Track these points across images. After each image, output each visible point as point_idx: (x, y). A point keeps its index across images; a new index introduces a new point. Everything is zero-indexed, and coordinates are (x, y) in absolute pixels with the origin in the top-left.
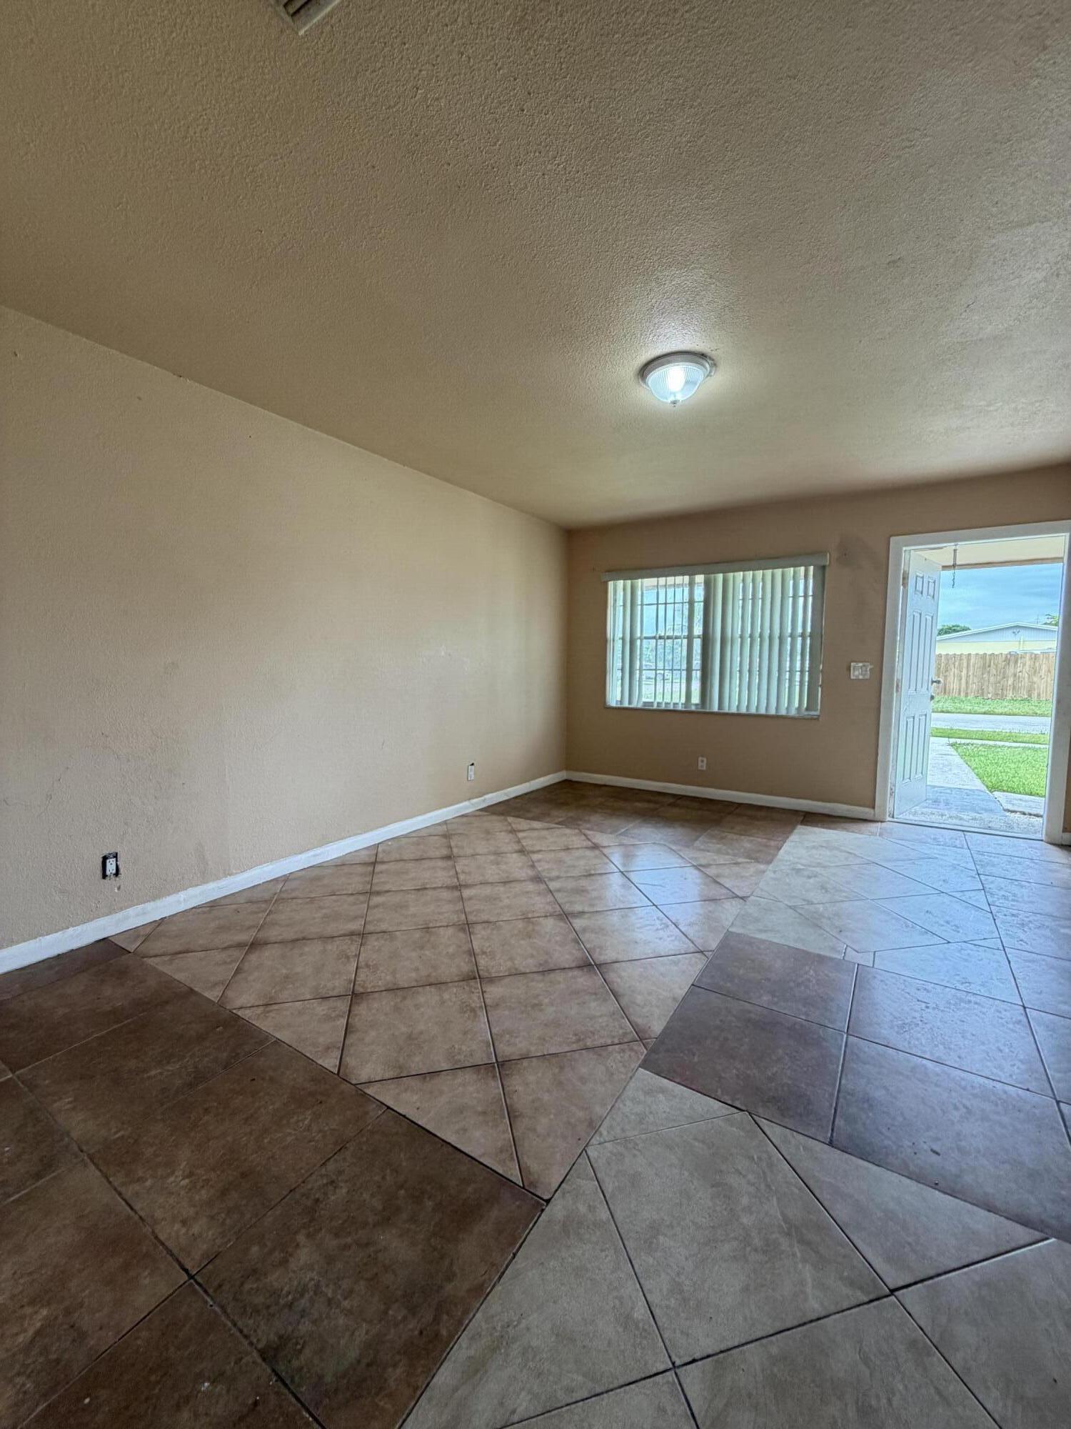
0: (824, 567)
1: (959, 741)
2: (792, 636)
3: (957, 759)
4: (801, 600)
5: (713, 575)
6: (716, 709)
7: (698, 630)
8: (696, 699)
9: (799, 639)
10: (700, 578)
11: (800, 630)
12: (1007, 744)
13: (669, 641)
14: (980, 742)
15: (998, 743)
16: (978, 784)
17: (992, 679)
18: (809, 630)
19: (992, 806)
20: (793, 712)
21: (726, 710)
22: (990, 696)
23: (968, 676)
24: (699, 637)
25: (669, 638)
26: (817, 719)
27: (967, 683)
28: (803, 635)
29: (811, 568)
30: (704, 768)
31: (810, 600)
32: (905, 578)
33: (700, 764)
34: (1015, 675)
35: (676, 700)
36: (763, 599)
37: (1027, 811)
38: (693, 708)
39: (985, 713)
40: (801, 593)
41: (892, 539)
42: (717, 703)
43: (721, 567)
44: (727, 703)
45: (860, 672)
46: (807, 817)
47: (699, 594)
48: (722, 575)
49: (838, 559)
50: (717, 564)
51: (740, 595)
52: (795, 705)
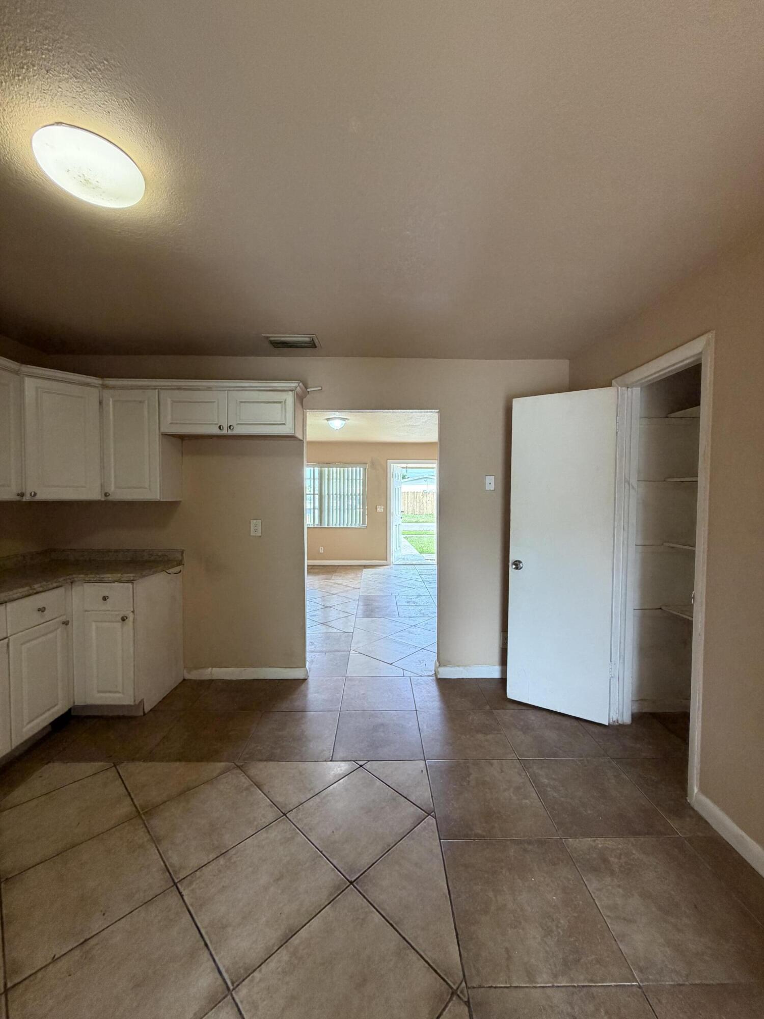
0: (366, 469)
1: (408, 536)
2: (355, 495)
3: (408, 544)
4: (358, 481)
5: (323, 469)
6: (326, 526)
7: (317, 492)
8: (317, 521)
10: (317, 470)
12: (425, 536)
14: (415, 536)
15: (422, 536)
16: (416, 552)
17: (418, 504)
18: (361, 493)
19: (421, 558)
20: (357, 526)
21: (331, 526)
22: (417, 513)
23: (408, 503)
24: (317, 494)
26: (366, 528)
27: (408, 506)
28: (360, 495)
29: (362, 469)
30: (322, 552)
31: (361, 481)
32: (393, 475)
33: (320, 550)
34: (426, 503)
36: (340, 479)
37: (432, 559)
38: (316, 526)
39: (416, 522)
40: (358, 478)
41: (388, 461)
42: (326, 523)
43: (326, 465)
44: (331, 523)
45: (380, 509)
46: (365, 567)
47: (317, 476)
48: (327, 469)
49: (371, 466)
50: (324, 463)
51: (335, 478)
52: (358, 523)
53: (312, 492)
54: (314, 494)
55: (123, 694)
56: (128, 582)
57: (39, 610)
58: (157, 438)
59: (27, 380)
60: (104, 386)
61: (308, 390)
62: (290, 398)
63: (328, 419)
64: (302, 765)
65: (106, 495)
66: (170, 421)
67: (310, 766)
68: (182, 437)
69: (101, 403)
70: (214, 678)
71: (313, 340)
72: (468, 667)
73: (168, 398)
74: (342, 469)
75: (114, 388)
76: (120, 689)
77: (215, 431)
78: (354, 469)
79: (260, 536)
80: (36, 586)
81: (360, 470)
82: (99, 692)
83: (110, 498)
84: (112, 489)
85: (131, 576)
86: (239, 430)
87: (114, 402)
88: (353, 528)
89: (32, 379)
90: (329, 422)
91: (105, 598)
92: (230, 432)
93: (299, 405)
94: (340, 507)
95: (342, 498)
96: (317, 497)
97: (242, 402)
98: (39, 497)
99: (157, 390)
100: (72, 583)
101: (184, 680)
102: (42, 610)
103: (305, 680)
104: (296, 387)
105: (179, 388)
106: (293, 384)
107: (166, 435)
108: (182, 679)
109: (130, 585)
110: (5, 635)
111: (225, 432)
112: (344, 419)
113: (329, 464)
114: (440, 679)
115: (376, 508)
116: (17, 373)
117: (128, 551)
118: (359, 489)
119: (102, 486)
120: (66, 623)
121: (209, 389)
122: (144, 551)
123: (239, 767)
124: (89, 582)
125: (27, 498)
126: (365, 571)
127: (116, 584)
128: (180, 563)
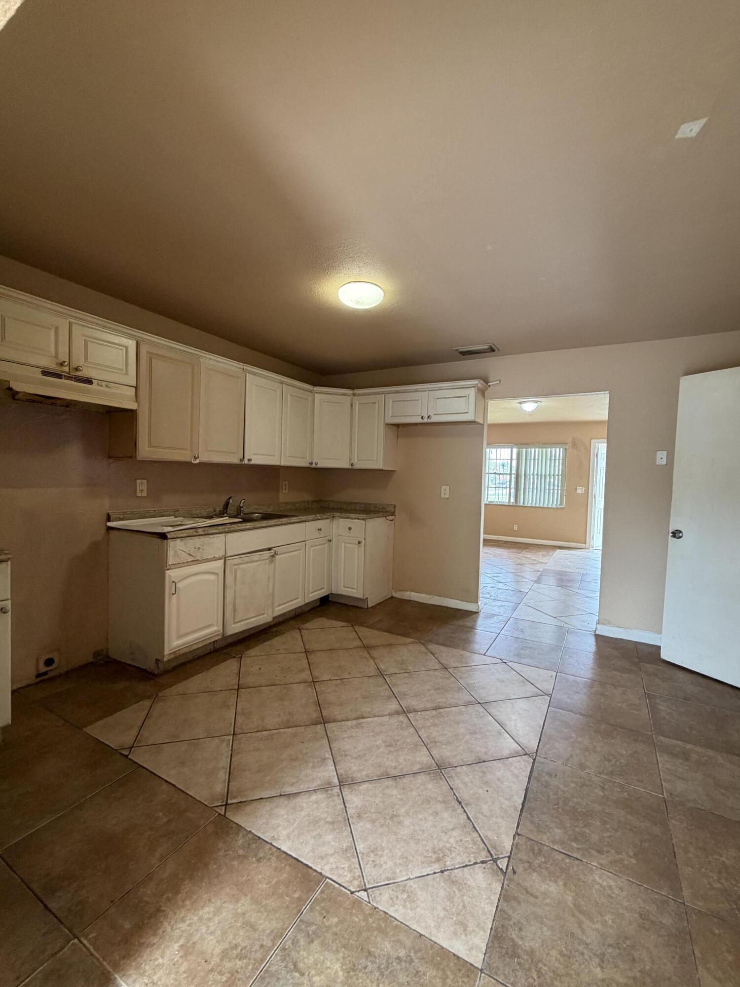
0: (566, 449)
2: (554, 475)
4: (557, 461)
5: (521, 449)
6: (522, 504)
7: (514, 471)
8: (512, 500)
9: (557, 477)
10: (515, 451)
11: (557, 473)
13: (501, 476)
18: (560, 473)
20: (554, 506)
21: (526, 505)
24: (514, 474)
25: (501, 474)
26: (564, 508)
28: (558, 475)
29: (561, 449)
30: (516, 529)
31: (561, 461)
32: (596, 455)
33: (514, 528)
35: (504, 500)
36: (538, 459)
38: (511, 504)
40: (557, 458)
42: (522, 502)
43: (524, 446)
44: (526, 502)
45: (580, 490)
46: (560, 548)
47: (514, 456)
48: (524, 450)
49: (572, 446)
50: (522, 444)
51: (533, 458)
52: (555, 503)
53: (509, 472)
54: (511, 474)
55: (357, 590)
56: (363, 519)
57: (319, 530)
58: (382, 427)
59: (316, 394)
60: (354, 395)
61: (489, 384)
62: (472, 392)
63: (520, 403)
64: (462, 652)
65: (352, 465)
66: (390, 415)
67: (469, 654)
68: (397, 426)
69: (352, 405)
70: (412, 599)
71: (491, 347)
72: (629, 630)
73: (390, 398)
74: (541, 449)
75: (359, 395)
76: (355, 587)
77: (419, 420)
78: (554, 450)
79: (448, 498)
80: (318, 515)
81: (558, 452)
82: (345, 587)
83: (354, 467)
84: (355, 461)
85: (365, 516)
86: (435, 419)
87: (359, 404)
88: (550, 508)
89: (318, 394)
90: (522, 405)
91: (350, 529)
92: (429, 421)
93: (481, 397)
94: (537, 487)
95: (539, 478)
96: (513, 476)
97: (437, 398)
98: (319, 466)
99: (384, 395)
100: (333, 517)
101: (392, 597)
102: (320, 530)
103: (477, 613)
104: (477, 384)
105: (397, 392)
106: (475, 382)
107: (387, 424)
108: (390, 596)
109: (363, 521)
110: (304, 539)
111: (425, 420)
112: (536, 402)
113: (526, 445)
114: (597, 635)
115: (576, 489)
116: (311, 391)
117: (362, 504)
118: (558, 468)
119: (350, 459)
120: (330, 541)
121: (417, 391)
122: (371, 504)
123: (423, 644)
124: (342, 517)
125: (313, 466)
126: (558, 551)
127: (356, 520)
128: (393, 514)
